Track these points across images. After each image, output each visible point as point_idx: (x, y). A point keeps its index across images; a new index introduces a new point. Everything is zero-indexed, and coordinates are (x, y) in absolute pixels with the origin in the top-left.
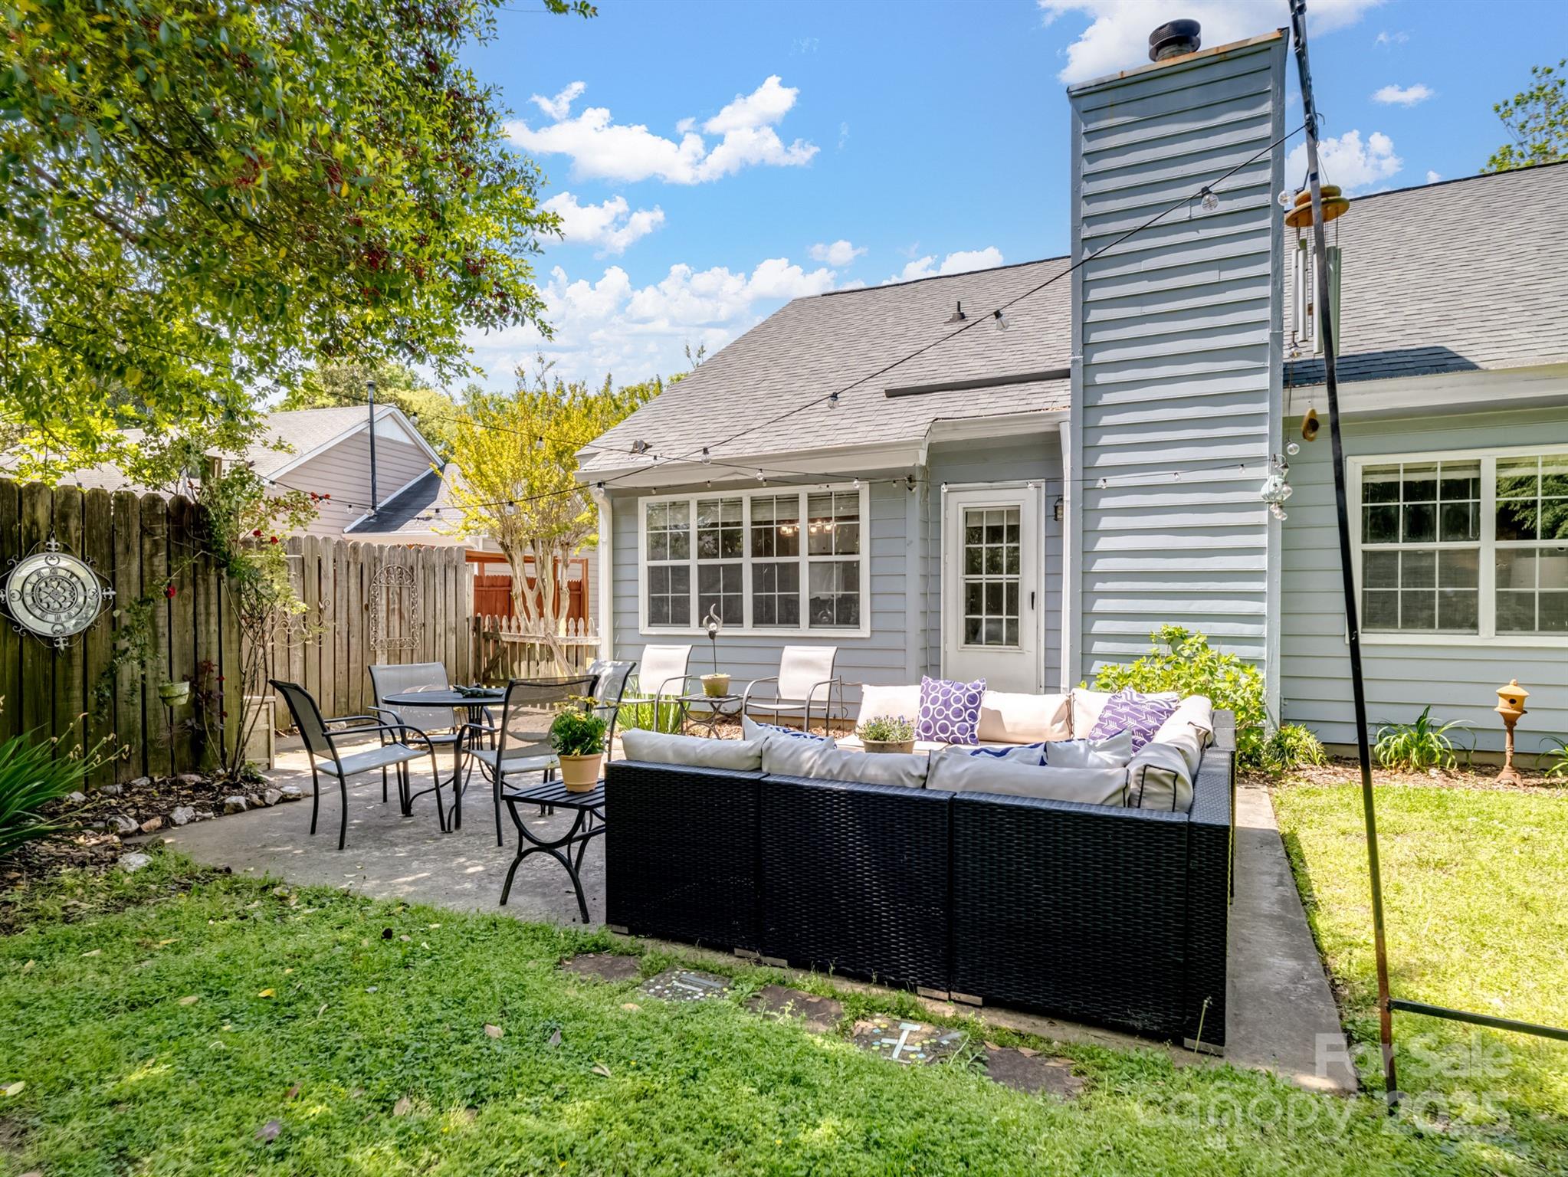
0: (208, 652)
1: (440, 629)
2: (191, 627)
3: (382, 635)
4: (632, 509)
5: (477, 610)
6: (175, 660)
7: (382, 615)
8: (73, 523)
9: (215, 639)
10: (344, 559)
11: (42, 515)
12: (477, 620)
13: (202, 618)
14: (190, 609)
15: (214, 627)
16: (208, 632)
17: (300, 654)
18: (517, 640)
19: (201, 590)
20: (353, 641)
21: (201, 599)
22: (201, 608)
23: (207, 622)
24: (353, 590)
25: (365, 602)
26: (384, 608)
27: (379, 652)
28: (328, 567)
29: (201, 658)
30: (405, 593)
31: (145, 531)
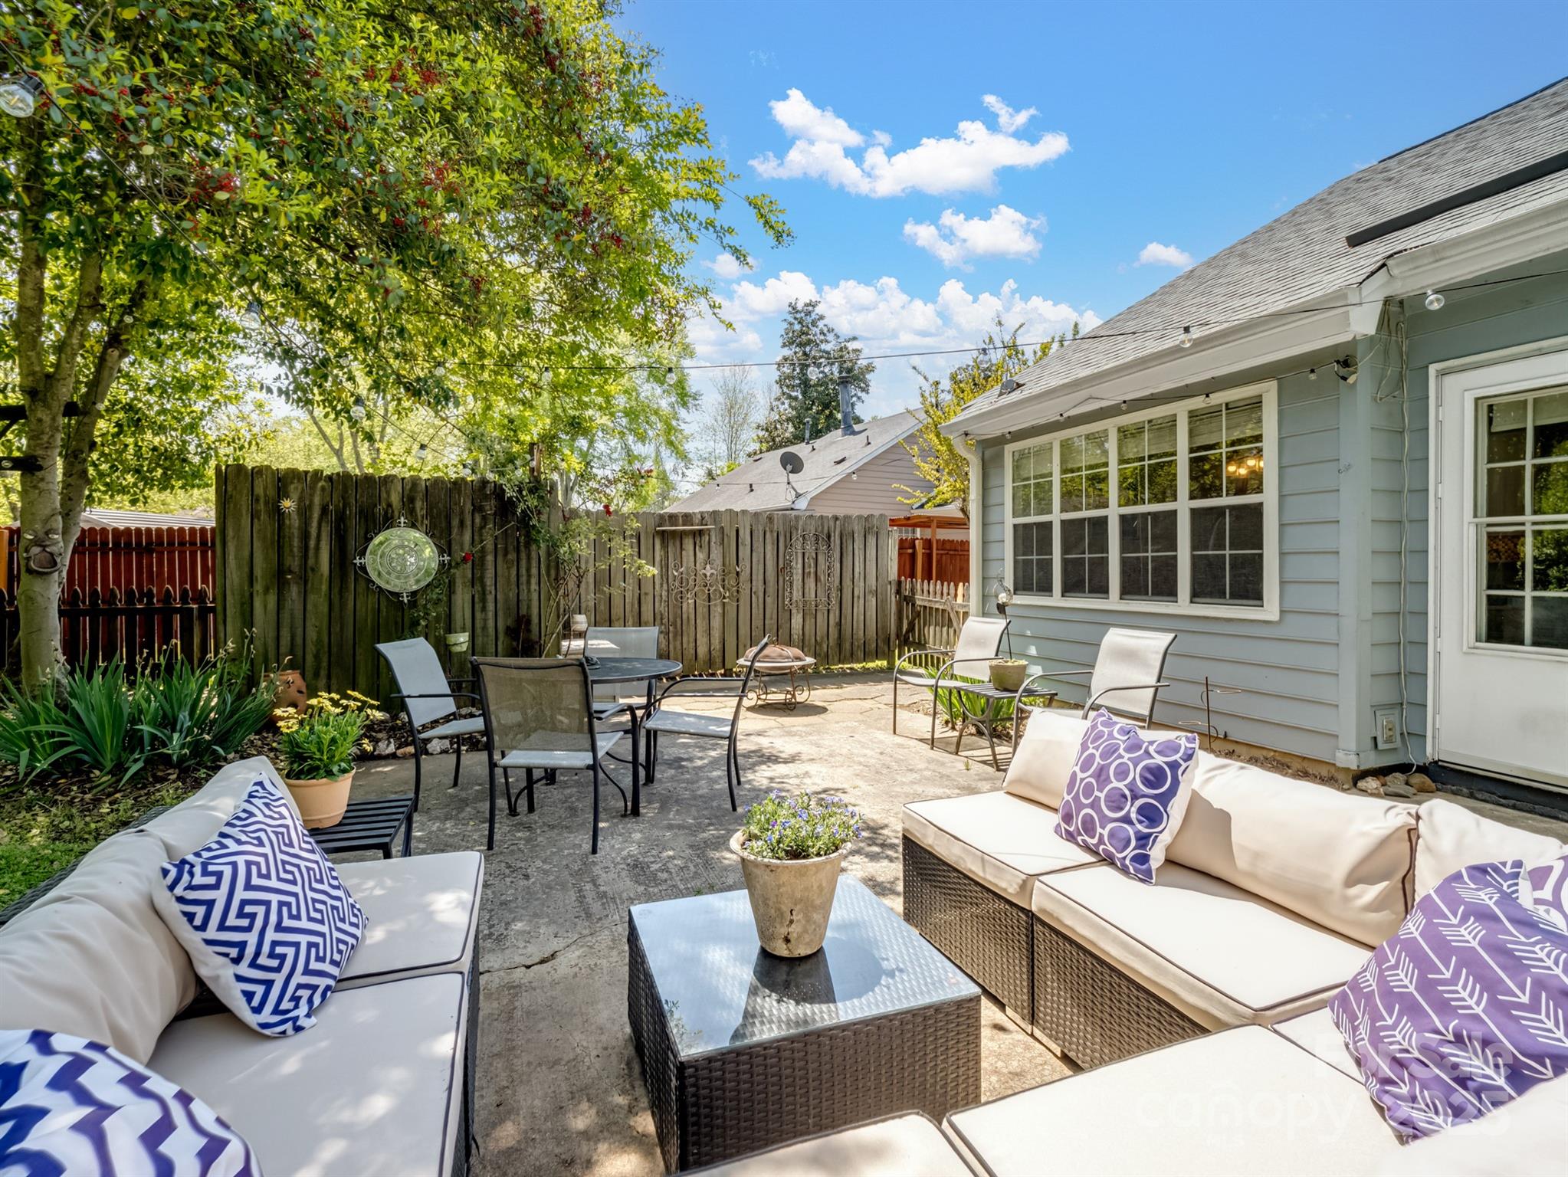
0: (529, 607)
1: (859, 591)
2: (514, 587)
3: (797, 595)
4: (1000, 456)
5: (899, 576)
6: (500, 613)
7: (797, 577)
8: (418, 504)
9: (535, 596)
10: (761, 528)
11: (395, 499)
12: (899, 583)
13: (524, 579)
14: (514, 572)
15: (534, 586)
16: (529, 590)
17: (720, 610)
18: (927, 604)
19: (523, 555)
20: (769, 600)
21: (523, 563)
22: (523, 571)
23: (529, 582)
24: (769, 555)
25: (781, 565)
26: (800, 571)
27: (794, 611)
28: (745, 535)
29: (523, 611)
30: (821, 558)
31: (477, 509)
